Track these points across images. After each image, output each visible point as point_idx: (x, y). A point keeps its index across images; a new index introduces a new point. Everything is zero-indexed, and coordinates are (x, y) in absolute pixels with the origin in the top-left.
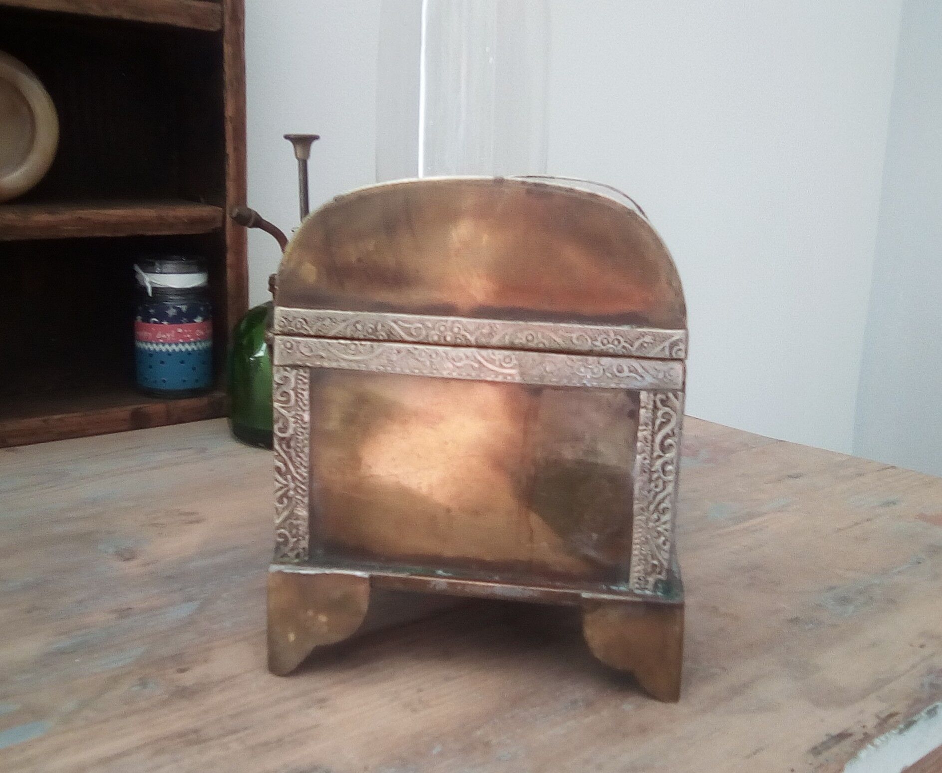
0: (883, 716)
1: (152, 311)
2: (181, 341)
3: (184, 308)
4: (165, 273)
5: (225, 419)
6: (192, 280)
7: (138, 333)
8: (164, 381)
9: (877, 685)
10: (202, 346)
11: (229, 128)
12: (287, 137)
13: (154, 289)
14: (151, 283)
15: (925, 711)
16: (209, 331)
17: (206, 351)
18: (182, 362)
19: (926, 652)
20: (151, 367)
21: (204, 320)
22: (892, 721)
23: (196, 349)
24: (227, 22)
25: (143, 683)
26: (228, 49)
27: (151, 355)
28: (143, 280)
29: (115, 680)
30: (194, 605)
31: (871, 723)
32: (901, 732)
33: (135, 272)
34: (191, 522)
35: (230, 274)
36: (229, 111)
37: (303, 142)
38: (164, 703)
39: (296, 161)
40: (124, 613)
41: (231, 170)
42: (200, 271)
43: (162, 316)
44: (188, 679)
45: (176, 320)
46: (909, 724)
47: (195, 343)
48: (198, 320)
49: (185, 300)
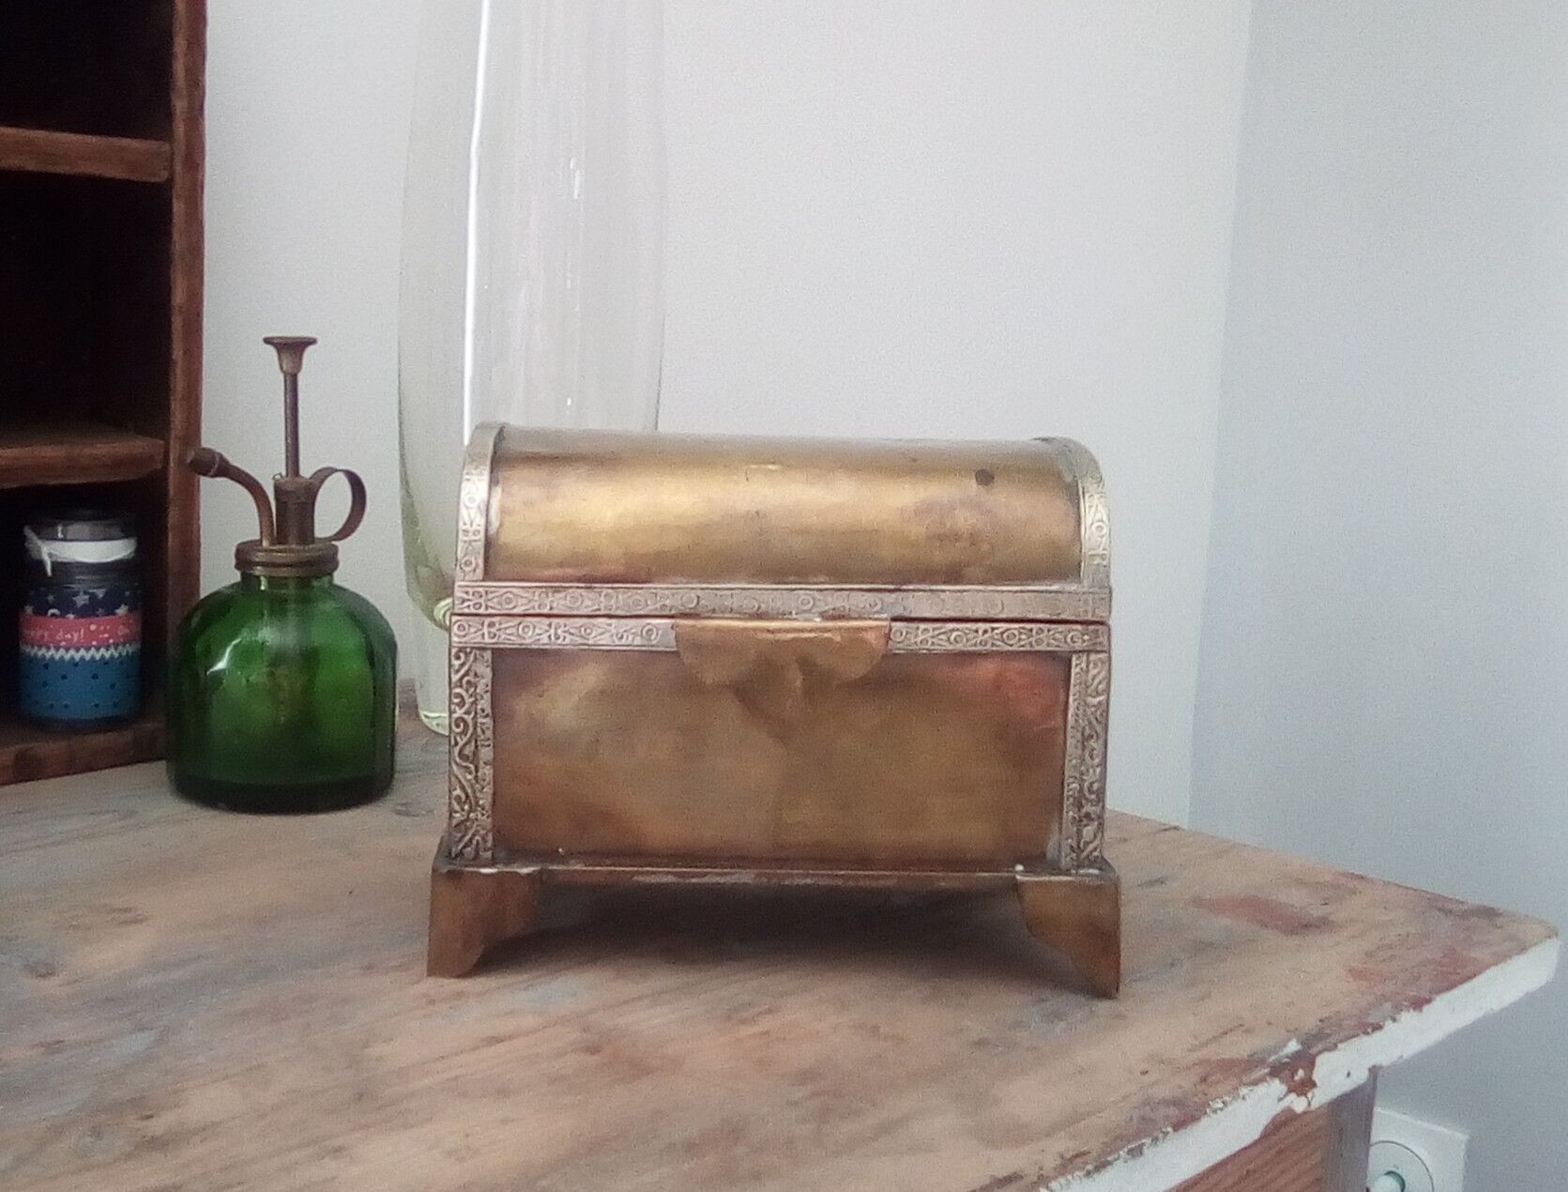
0: (1068, 1156)
1: (51, 598)
2: (94, 643)
3: (100, 593)
4: (71, 540)
5: (163, 764)
6: (112, 550)
7: (26, 632)
8: (66, 706)
9: (1072, 1120)
10: (128, 649)
11: (177, 322)
12: (268, 341)
13: (55, 564)
14: (50, 555)
15: (1126, 1149)
16: (137, 628)
17: (130, 657)
18: (95, 677)
19: (1146, 1079)
20: (45, 684)
21: (130, 611)
22: (1079, 1160)
23: (116, 655)
24: (178, 168)
25: (97, 1132)
26: (178, 207)
27: (46, 666)
28: (39, 551)
29: (57, 1131)
30: (149, 1037)
31: (1050, 1163)
32: (1088, 1174)
33: (24, 538)
34: (126, 923)
35: (172, 541)
36: (179, 297)
37: (292, 349)
38: (129, 1157)
39: (281, 377)
40: (54, 1047)
41: (178, 383)
42: (126, 536)
43: (66, 606)
44: (158, 1126)
45: (88, 611)
46: (1101, 1166)
47: (116, 647)
48: (122, 611)
49: (104, 581)
